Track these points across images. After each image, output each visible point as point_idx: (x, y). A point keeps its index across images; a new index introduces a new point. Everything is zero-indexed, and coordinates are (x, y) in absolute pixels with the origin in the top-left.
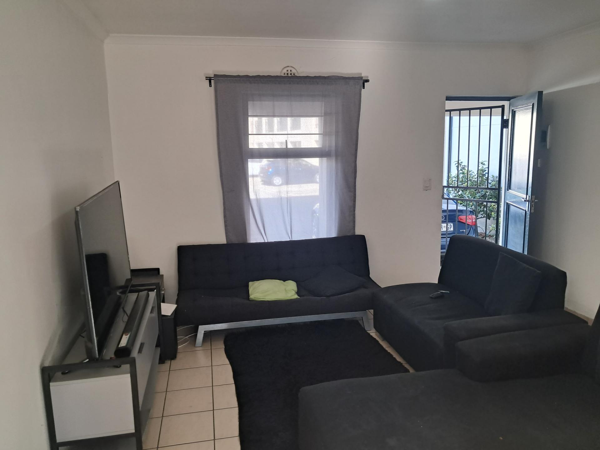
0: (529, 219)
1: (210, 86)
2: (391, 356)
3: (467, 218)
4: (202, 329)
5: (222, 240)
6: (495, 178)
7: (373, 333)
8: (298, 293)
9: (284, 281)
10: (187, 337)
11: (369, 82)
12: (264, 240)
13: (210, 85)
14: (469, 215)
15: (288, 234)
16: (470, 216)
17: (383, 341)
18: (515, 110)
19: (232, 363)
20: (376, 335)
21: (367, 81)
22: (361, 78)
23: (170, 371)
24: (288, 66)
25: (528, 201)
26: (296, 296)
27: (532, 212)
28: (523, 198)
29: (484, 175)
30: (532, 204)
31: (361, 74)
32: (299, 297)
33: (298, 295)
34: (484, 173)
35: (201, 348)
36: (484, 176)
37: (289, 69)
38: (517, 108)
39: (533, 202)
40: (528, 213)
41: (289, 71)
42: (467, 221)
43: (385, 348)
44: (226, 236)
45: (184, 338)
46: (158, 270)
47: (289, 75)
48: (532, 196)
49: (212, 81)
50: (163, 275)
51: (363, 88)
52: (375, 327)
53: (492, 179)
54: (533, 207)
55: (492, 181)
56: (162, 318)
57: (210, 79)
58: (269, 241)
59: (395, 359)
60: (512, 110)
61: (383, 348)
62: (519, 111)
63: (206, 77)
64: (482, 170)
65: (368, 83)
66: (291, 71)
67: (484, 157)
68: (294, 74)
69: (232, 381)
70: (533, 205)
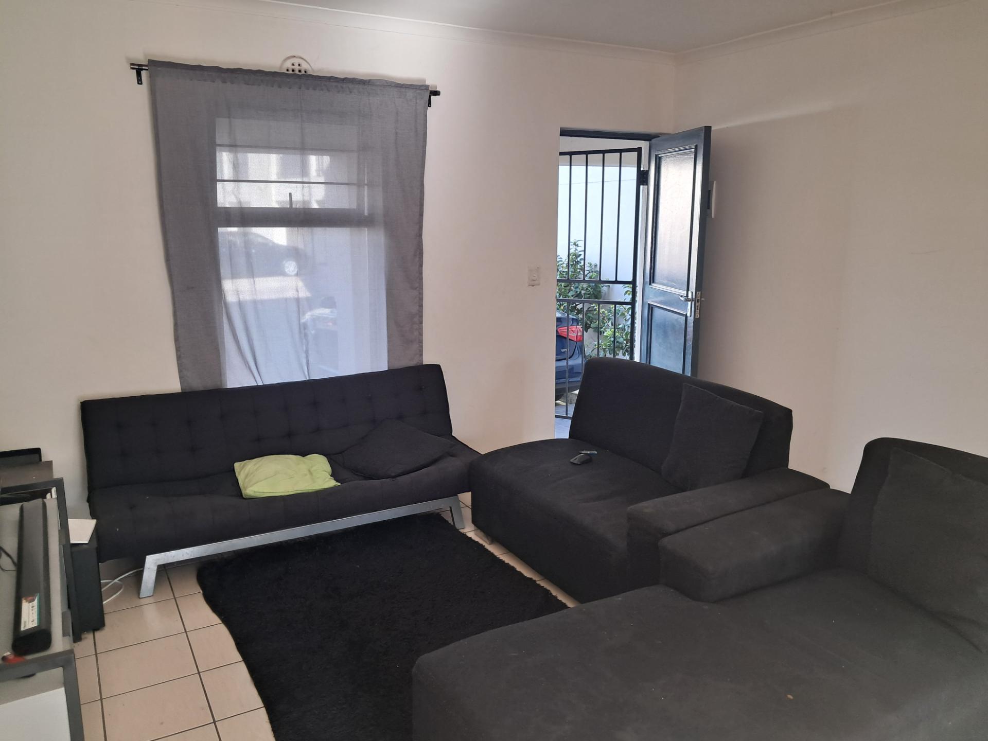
0: (692, 329)
1: (138, 83)
2: (513, 569)
3: (570, 330)
4: (152, 562)
5: (172, 385)
6: (593, 267)
7: (470, 531)
8: (334, 475)
9: (304, 456)
10: (116, 581)
11: (439, 95)
12: (256, 381)
13: (140, 81)
14: (571, 326)
15: (302, 368)
16: (574, 328)
17: (490, 544)
18: (660, 156)
19: (226, 621)
20: (476, 535)
21: (436, 93)
22: (427, 87)
23: (96, 654)
24: (295, 57)
25: (692, 300)
26: (332, 483)
27: (696, 317)
28: (682, 296)
29: (578, 262)
30: (697, 304)
31: (425, 82)
32: (339, 484)
33: (335, 480)
34: (579, 259)
35: (151, 600)
36: (578, 264)
37: (296, 61)
38: (666, 152)
39: (698, 302)
40: (691, 320)
41: (297, 65)
42: (569, 334)
43: (498, 556)
44: (181, 378)
45: (111, 582)
46: (37, 451)
47: (297, 72)
48: (697, 293)
49: (143, 73)
50: (50, 464)
51: (429, 106)
52: (475, 522)
53: (589, 269)
54: (698, 309)
55: (588, 272)
56: (71, 551)
57: (138, 69)
58: (265, 384)
59: (520, 573)
60: (656, 156)
61: (495, 557)
62: (669, 157)
63: (132, 64)
64: (575, 255)
65: (437, 96)
66: (299, 65)
67: (578, 235)
68: (305, 72)
69: (236, 656)
70: (698, 307)
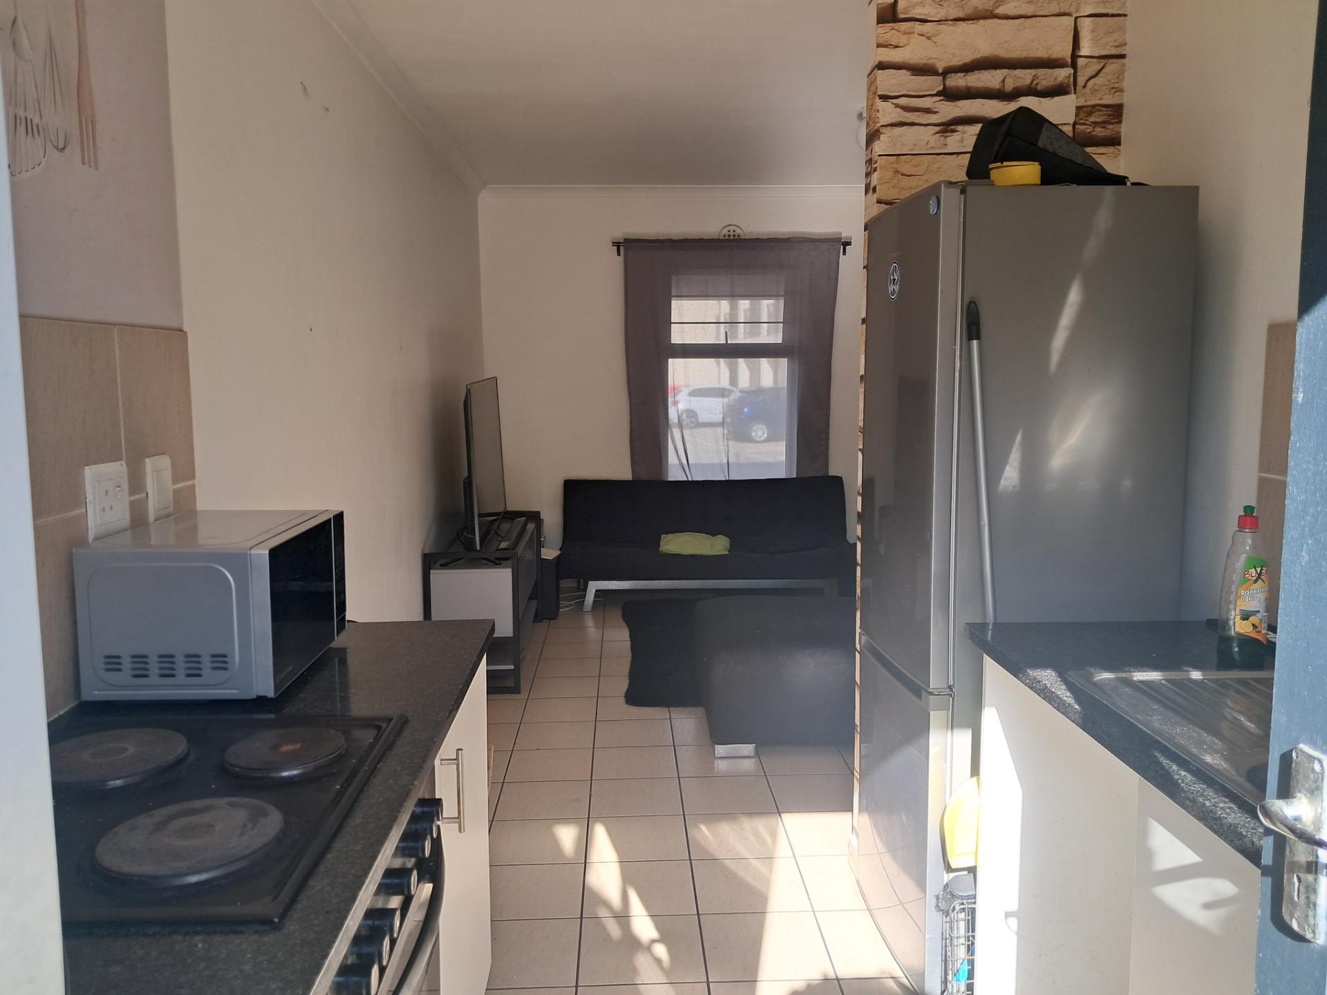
1: (618, 256)
4: (593, 587)
5: (626, 474)
8: (730, 550)
9: (713, 535)
21: (849, 243)
22: (843, 239)
24: (730, 225)
26: (727, 552)
31: (841, 233)
32: (731, 553)
37: (731, 228)
44: (632, 469)
46: (539, 515)
47: (732, 237)
49: (622, 248)
50: (543, 523)
51: (844, 253)
56: (541, 562)
57: (617, 245)
58: (694, 480)
63: (613, 243)
65: (850, 246)
66: (734, 231)
68: (739, 236)
